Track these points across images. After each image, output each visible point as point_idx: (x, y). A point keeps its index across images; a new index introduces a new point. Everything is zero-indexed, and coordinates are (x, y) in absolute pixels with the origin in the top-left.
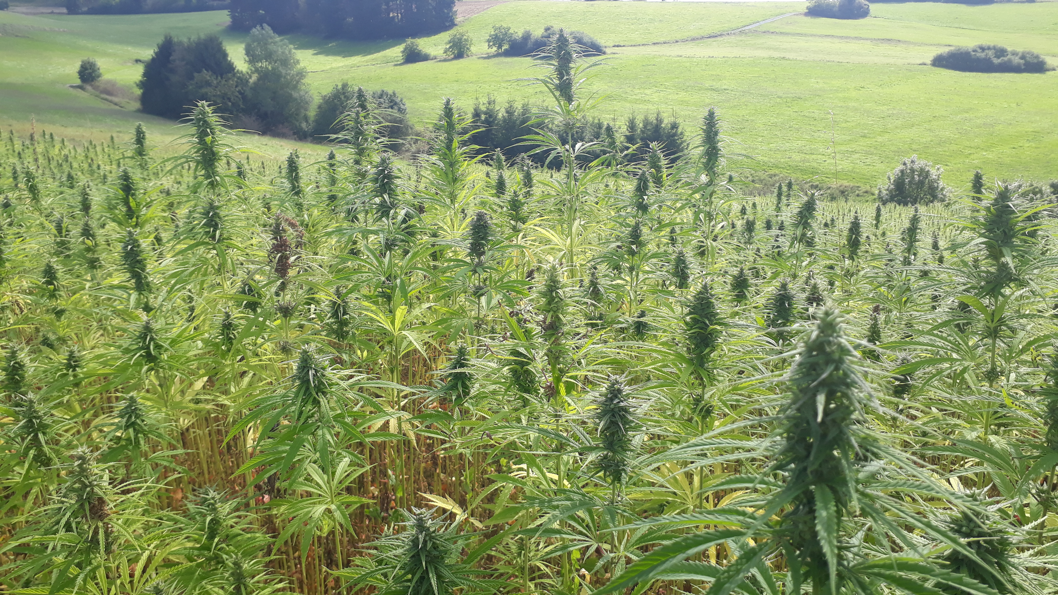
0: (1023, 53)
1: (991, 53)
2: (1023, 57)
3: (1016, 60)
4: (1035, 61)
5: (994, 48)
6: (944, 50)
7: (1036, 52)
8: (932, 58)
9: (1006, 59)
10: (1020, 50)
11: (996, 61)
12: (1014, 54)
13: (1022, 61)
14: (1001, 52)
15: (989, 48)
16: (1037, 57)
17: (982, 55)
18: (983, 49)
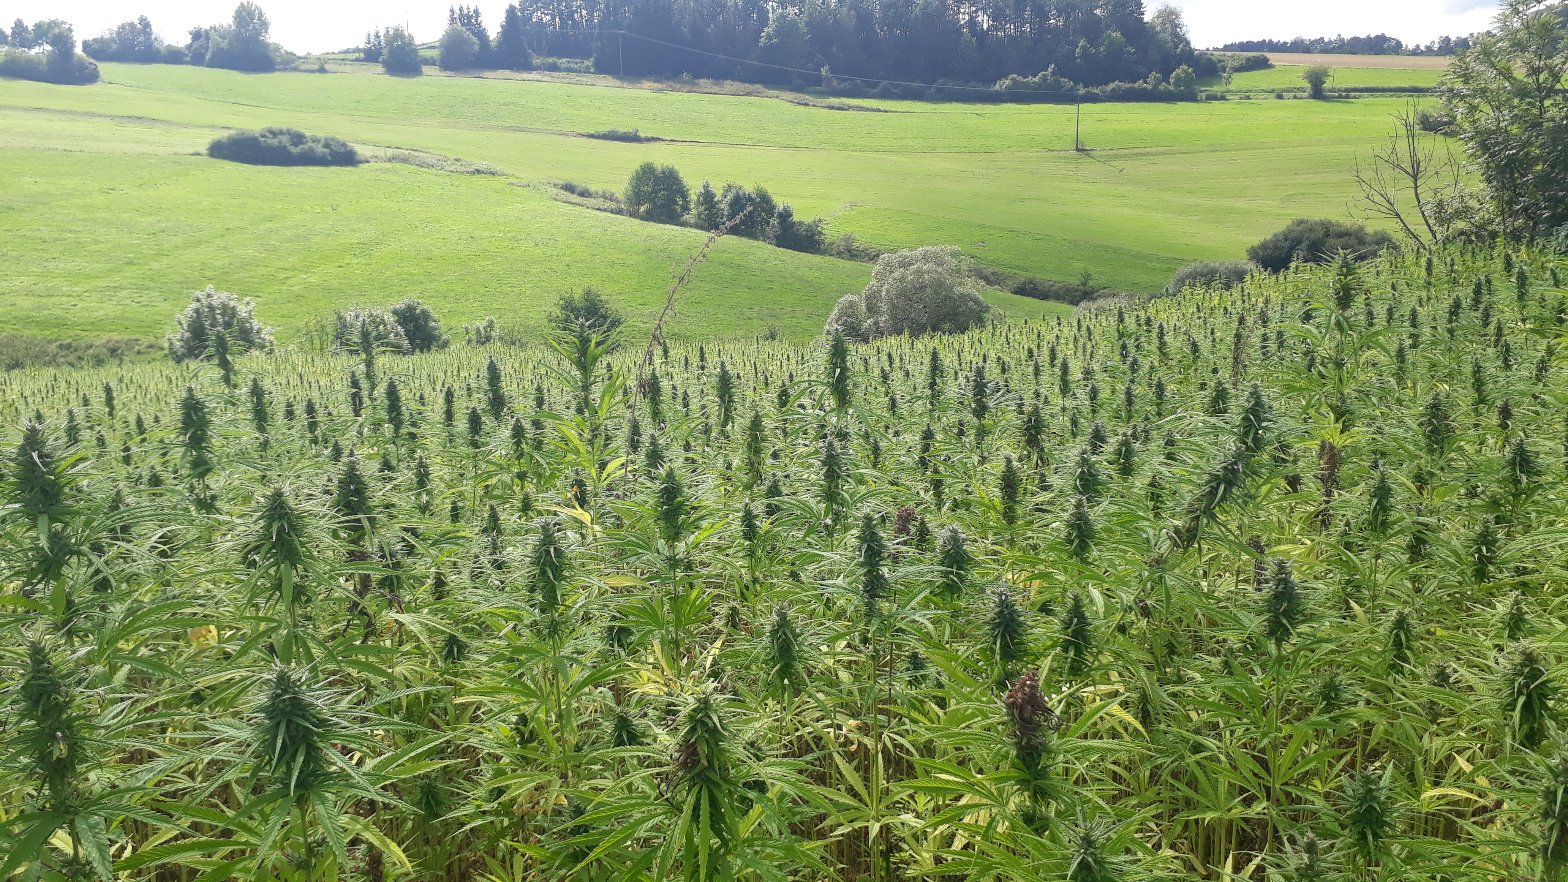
0: (326, 140)
1: (285, 139)
2: (327, 145)
3: (320, 149)
4: (343, 150)
5: (288, 132)
6: (222, 135)
7: (341, 138)
8: (207, 146)
9: (306, 147)
10: (321, 135)
11: (294, 150)
12: (315, 140)
13: (327, 151)
14: (298, 138)
15: (281, 133)
16: (344, 145)
17: (274, 142)
18: (274, 133)
